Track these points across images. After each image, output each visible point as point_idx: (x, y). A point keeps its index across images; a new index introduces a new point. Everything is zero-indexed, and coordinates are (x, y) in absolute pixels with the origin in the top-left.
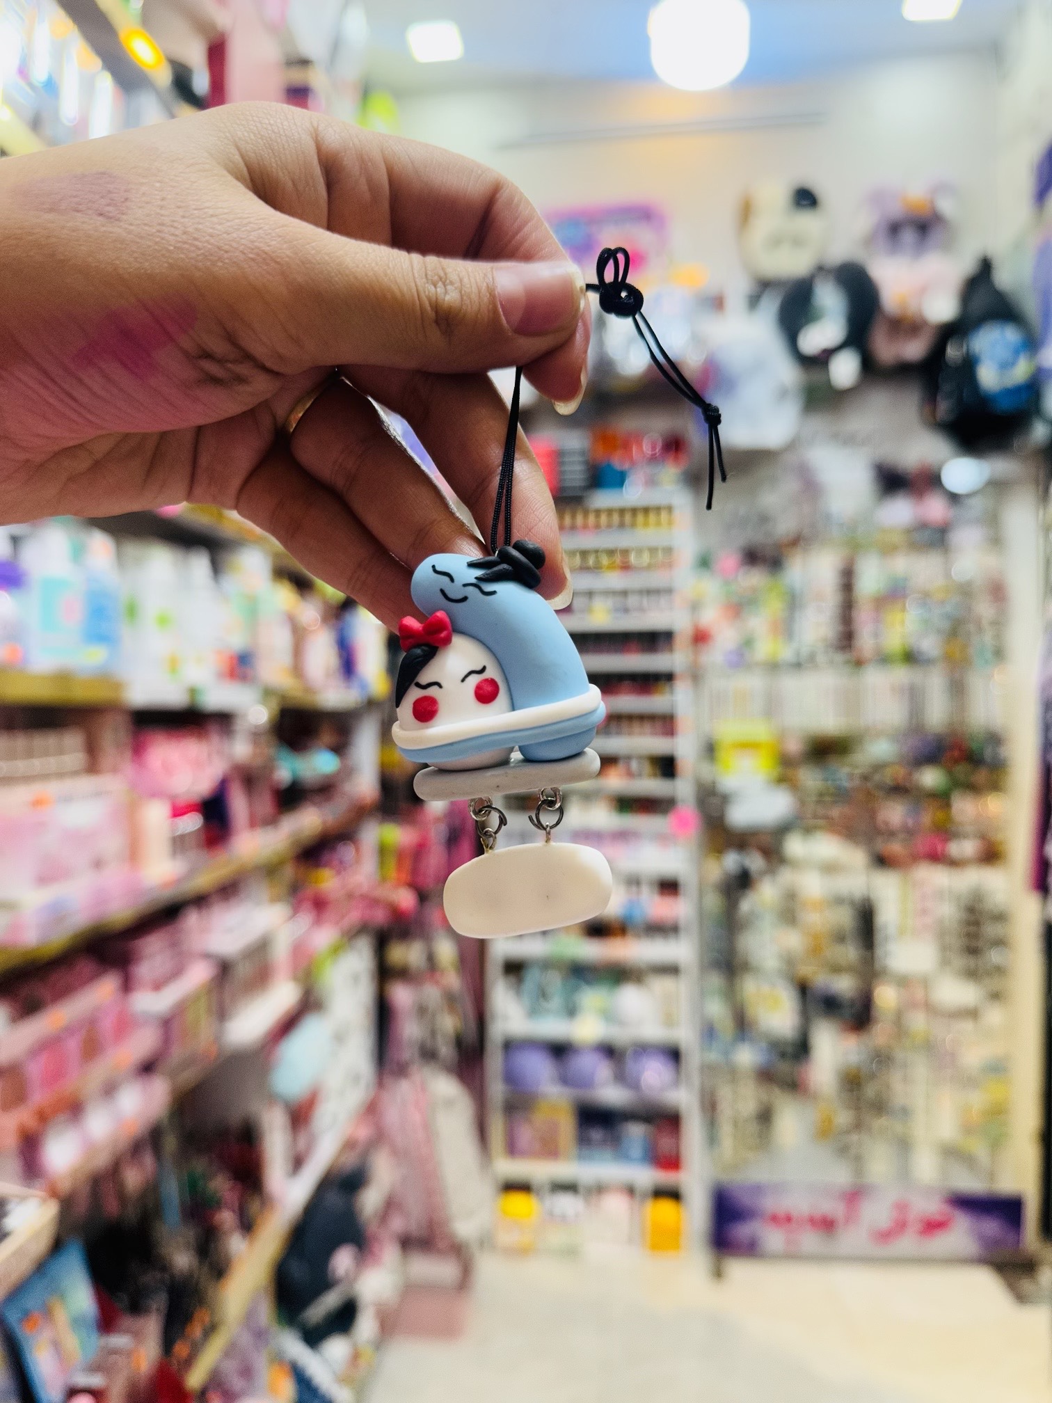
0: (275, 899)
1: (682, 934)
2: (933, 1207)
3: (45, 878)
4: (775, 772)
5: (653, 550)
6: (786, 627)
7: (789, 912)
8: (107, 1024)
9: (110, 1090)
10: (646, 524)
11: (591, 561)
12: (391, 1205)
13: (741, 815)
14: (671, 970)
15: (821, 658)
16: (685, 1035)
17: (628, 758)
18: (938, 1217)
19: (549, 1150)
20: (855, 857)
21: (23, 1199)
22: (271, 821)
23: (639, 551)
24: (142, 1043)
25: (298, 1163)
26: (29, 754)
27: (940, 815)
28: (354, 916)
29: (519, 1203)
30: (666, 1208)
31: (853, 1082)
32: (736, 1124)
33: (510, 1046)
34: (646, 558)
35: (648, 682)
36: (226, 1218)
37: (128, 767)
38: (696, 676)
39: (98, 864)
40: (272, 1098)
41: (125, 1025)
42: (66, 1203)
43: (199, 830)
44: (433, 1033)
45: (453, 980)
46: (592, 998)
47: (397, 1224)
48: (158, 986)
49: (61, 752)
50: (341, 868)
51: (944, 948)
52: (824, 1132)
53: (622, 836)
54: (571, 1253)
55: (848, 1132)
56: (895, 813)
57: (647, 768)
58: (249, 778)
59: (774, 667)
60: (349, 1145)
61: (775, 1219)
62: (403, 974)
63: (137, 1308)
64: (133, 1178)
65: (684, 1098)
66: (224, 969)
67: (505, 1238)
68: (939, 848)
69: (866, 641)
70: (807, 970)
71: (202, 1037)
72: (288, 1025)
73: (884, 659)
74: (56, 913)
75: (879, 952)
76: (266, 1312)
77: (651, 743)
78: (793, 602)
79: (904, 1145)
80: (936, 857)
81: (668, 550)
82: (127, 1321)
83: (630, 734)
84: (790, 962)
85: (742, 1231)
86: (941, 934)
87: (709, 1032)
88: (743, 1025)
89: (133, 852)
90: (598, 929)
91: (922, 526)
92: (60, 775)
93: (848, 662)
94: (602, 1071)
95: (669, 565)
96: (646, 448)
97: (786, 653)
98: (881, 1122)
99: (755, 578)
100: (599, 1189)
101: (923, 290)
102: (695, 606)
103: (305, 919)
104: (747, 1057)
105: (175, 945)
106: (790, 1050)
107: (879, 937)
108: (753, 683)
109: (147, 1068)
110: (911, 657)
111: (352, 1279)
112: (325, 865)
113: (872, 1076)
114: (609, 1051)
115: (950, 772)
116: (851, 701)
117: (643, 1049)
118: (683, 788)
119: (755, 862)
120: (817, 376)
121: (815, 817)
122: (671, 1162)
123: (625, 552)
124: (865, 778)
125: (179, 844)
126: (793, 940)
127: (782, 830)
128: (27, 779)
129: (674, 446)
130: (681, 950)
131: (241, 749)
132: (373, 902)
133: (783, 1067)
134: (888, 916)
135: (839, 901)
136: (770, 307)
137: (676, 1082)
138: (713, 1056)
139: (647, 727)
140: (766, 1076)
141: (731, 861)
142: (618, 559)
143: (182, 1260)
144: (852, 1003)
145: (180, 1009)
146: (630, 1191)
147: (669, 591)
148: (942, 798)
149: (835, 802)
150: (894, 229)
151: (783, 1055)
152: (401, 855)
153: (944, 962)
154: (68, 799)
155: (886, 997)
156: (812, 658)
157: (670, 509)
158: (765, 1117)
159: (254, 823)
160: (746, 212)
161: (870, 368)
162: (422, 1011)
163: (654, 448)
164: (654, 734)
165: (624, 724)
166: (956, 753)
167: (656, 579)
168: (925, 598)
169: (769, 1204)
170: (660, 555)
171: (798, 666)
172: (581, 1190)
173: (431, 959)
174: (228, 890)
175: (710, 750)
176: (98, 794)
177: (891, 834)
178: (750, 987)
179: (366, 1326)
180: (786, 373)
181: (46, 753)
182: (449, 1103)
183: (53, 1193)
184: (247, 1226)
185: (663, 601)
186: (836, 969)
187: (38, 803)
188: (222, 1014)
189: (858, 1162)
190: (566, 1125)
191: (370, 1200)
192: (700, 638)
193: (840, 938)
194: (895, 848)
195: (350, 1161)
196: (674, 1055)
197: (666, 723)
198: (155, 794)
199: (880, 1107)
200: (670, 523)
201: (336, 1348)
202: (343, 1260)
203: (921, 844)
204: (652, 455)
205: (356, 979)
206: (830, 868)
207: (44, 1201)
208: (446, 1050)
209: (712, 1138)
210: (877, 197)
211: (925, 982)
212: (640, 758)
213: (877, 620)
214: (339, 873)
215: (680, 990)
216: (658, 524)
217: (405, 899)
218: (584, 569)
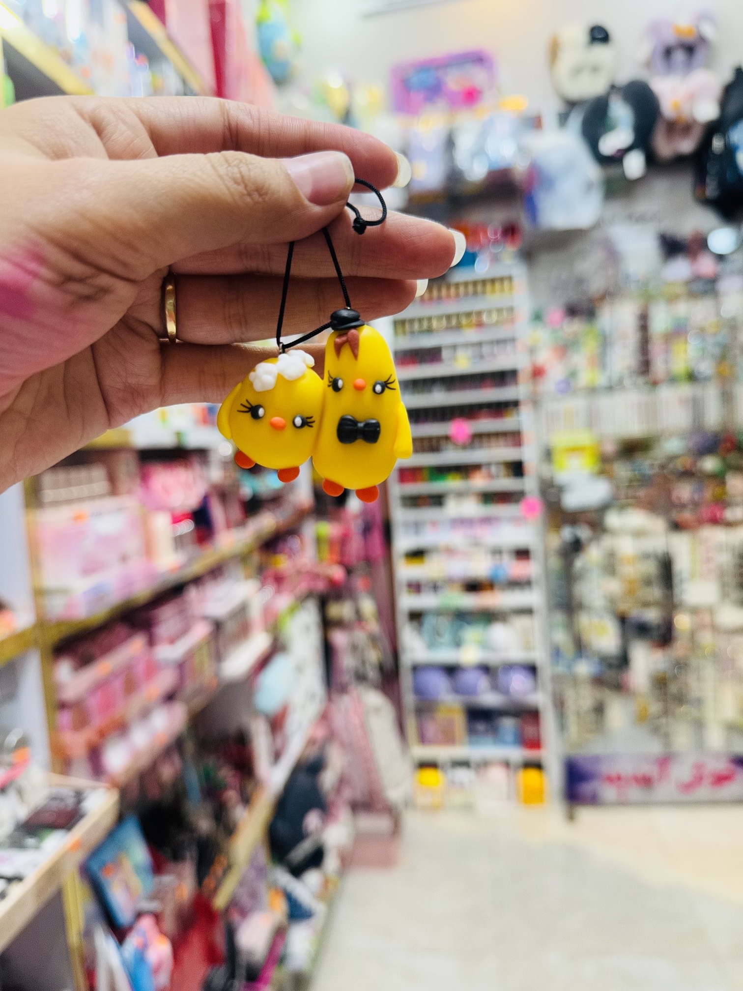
0: (248, 577)
1: (534, 586)
2: (721, 766)
3: (88, 570)
4: (596, 468)
5: (500, 311)
6: (601, 360)
7: (610, 566)
8: (140, 668)
9: (145, 714)
10: (493, 291)
11: (454, 322)
12: (342, 781)
13: (572, 500)
14: (527, 611)
15: (627, 382)
16: (539, 655)
17: (489, 464)
18: (726, 773)
19: (448, 739)
20: (657, 524)
21: (94, 789)
22: (242, 523)
23: (490, 312)
24: (165, 681)
25: (277, 756)
26: (69, 484)
27: (718, 490)
28: (303, 586)
29: (429, 776)
30: (532, 775)
31: (661, 683)
32: (578, 714)
33: (416, 669)
34: (494, 317)
35: (500, 408)
36: (232, 795)
37: (138, 490)
38: (535, 402)
39: (124, 559)
40: (256, 713)
41: (152, 669)
42: (124, 792)
43: (191, 532)
44: (364, 663)
45: (374, 626)
46: (472, 634)
47: (347, 794)
48: (172, 641)
49: (90, 481)
50: (291, 554)
51: (724, 585)
52: (642, 718)
53: (486, 521)
54: (468, 808)
55: (659, 717)
56: (685, 491)
57: (502, 470)
58: (223, 494)
59: (593, 391)
60: (311, 742)
61: (610, 779)
62: (340, 624)
63: (177, 857)
64: (167, 772)
65: (541, 699)
66: (218, 626)
67: (421, 800)
68: (718, 515)
69: (659, 366)
70: (624, 606)
71: (206, 674)
72: (264, 662)
73: (673, 380)
74: (97, 594)
75: (677, 591)
76: (263, 857)
77: (504, 452)
78: (605, 342)
79: (699, 725)
80: (715, 521)
81: (511, 310)
82: (171, 866)
83: (489, 447)
84: (612, 601)
85: (587, 788)
86: (721, 575)
87: (556, 653)
88: (580, 647)
89: (148, 549)
90: (473, 586)
91: (697, 278)
92: (92, 498)
93: (646, 383)
94: (482, 682)
95: (512, 321)
96: (490, 234)
97: (601, 380)
98: (683, 709)
99: (576, 326)
100: (484, 765)
101: (692, 98)
102: (532, 351)
103: (270, 590)
104: (584, 669)
105: (182, 612)
106: (615, 662)
107: (676, 580)
108: (577, 404)
109: (170, 697)
110: (692, 377)
111: (320, 831)
112: (281, 552)
113: (675, 678)
114: (486, 669)
115: (724, 459)
116: (650, 412)
117: (510, 667)
118: (529, 484)
119: (584, 533)
120: (613, 171)
121: (627, 498)
122: (535, 743)
123: (479, 314)
124: (663, 467)
125: (179, 542)
126: (614, 586)
127: (604, 508)
128: (69, 502)
129: (510, 231)
130: (534, 598)
131: (216, 474)
132: (315, 576)
133: (610, 674)
134: (682, 565)
135: (646, 556)
136: (576, 121)
137: (535, 689)
138: (560, 669)
139: (501, 441)
140: (598, 681)
141: (567, 533)
142: (474, 319)
143: (204, 824)
144: (659, 627)
145: (190, 655)
146: (507, 764)
147: (513, 340)
148: (719, 478)
149: (641, 486)
150: (668, 52)
151: (610, 666)
152: (331, 543)
153: (724, 595)
154: (99, 514)
155: (682, 622)
156: (620, 382)
157: (510, 279)
158: (599, 710)
159: (229, 525)
160: (554, 50)
161: (652, 161)
162: (354, 648)
163: (496, 234)
164: (507, 446)
165: (485, 440)
166: (728, 445)
167: (502, 332)
168: (702, 332)
169: (606, 769)
170: (505, 314)
171: (610, 389)
172: (472, 765)
173: (358, 613)
174: (216, 572)
175: (548, 455)
176: (120, 510)
177: (682, 506)
178: (584, 621)
179: (331, 862)
180: (591, 171)
181: (79, 483)
182: (377, 710)
183: (114, 784)
184: (246, 800)
185: (509, 348)
186: (646, 604)
187: (77, 518)
188: (218, 657)
189: (666, 738)
190: (459, 721)
191: (328, 779)
192: (537, 373)
193: (648, 582)
194: (687, 515)
195: (313, 753)
196: (532, 669)
197: (515, 437)
198: (159, 508)
199: (681, 699)
200: (511, 289)
201: (313, 878)
202: (312, 820)
203: (705, 512)
204: (495, 239)
205: (307, 629)
206: (638, 534)
207: (108, 789)
208: (373, 674)
209: (562, 726)
210: (654, 29)
211: (711, 611)
212: (498, 464)
213: (667, 351)
214: (290, 557)
215: (534, 625)
216: (502, 290)
217: (337, 573)
218: (449, 328)
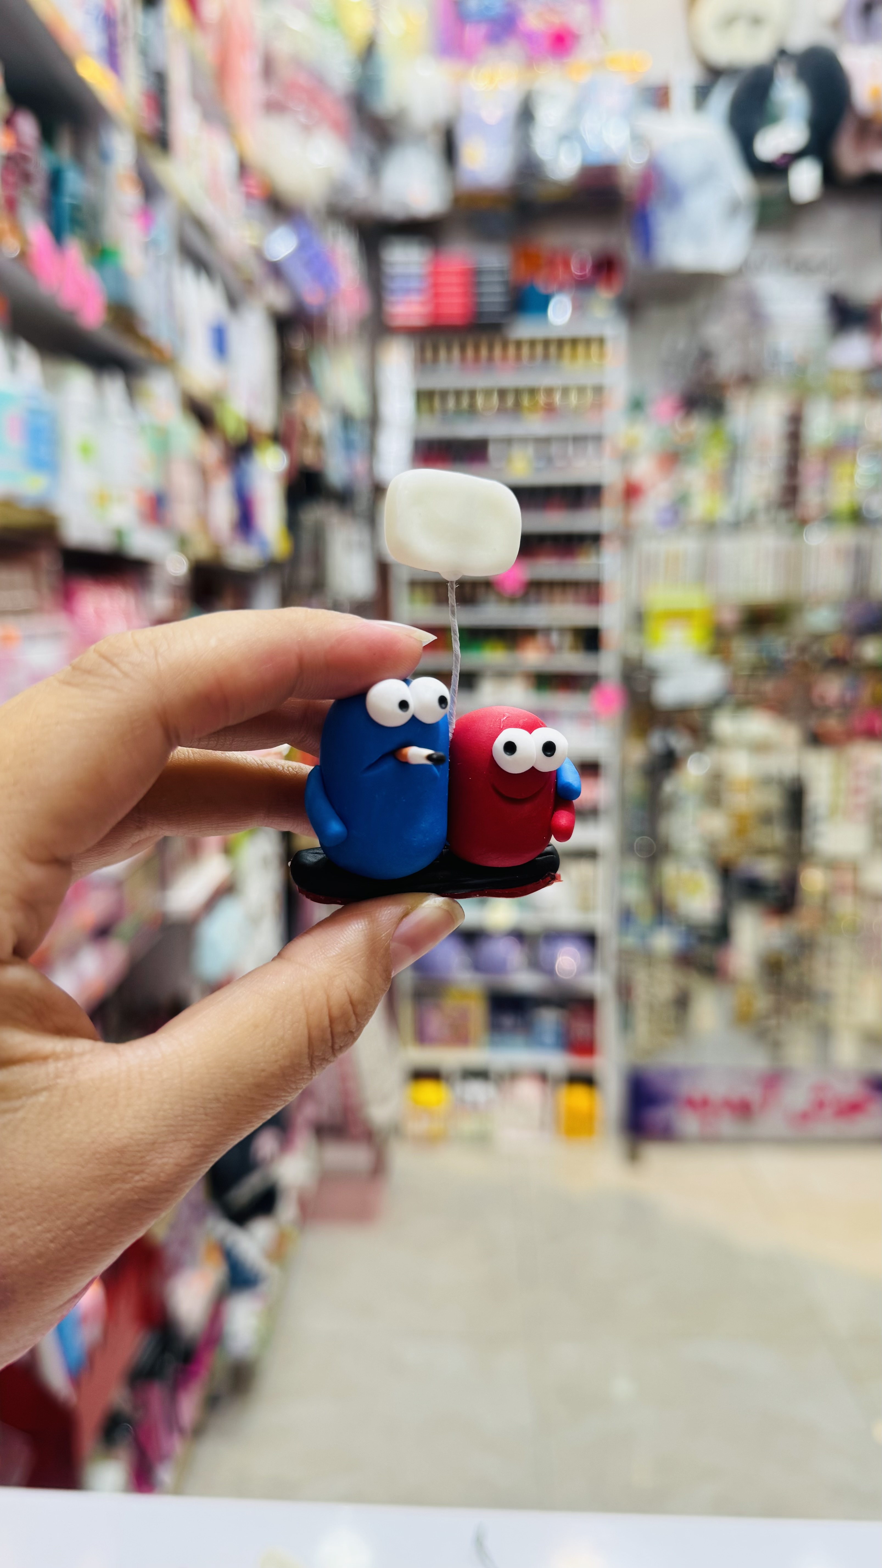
1: (602, 817)
2: (851, 1089)
4: (707, 645)
5: (581, 390)
6: (726, 480)
7: (714, 794)
9: (72, 951)
10: (574, 358)
11: (510, 401)
13: (669, 692)
14: (588, 854)
15: (762, 518)
16: (602, 920)
17: (548, 630)
18: (857, 1100)
19: (459, 1037)
20: (787, 734)
23: (565, 391)
24: (97, 906)
27: (880, 689)
29: (428, 1091)
30: (579, 1097)
31: (774, 968)
32: (651, 1008)
35: (570, 543)
38: (626, 538)
47: (311, 1112)
51: (876, 829)
52: (743, 1017)
54: (482, 1140)
55: (767, 1017)
56: (832, 687)
57: (568, 640)
59: (710, 528)
61: (691, 1104)
65: (598, 982)
67: (416, 1126)
68: (877, 725)
69: (811, 497)
70: (729, 852)
73: (830, 518)
75: (807, 833)
77: (574, 613)
78: (735, 454)
79: (824, 1032)
80: (873, 734)
81: (599, 390)
83: (551, 601)
84: (712, 844)
85: (658, 1115)
86: (874, 814)
87: (626, 916)
88: (661, 909)
91: (879, 367)
93: (790, 521)
94: (515, 956)
95: (599, 408)
96: (575, 269)
97: (723, 511)
98: (804, 1007)
100: (509, 1077)
102: (626, 457)
104: (665, 941)
106: (709, 934)
107: (807, 818)
108: (686, 546)
110: (858, 517)
111: (275, 1161)
113: (795, 960)
114: (521, 936)
116: (792, 565)
117: (555, 934)
118: (607, 664)
119: (679, 742)
120: (772, 187)
121: (747, 693)
122: (585, 1047)
123: (549, 391)
124: (803, 649)
126: (716, 824)
127: (714, 706)
129: (605, 267)
130: (600, 834)
131: (160, 603)
133: (704, 950)
134: (820, 795)
135: (766, 781)
136: (721, 101)
137: (592, 967)
138: (631, 940)
139: (570, 596)
140: (684, 960)
141: (656, 741)
142: (542, 399)
144: (777, 885)
146: (543, 1077)
147: (598, 438)
149: (768, 676)
150: (867, 9)
151: (702, 939)
153: (876, 843)
154: (32, 638)
155: (813, 880)
156: (752, 517)
157: (601, 341)
158: (682, 1002)
161: (832, 180)
163: (582, 268)
164: (577, 601)
165: (545, 592)
167: (584, 425)
168: (877, 449)
169: (687, 1088)
170: (590, 396)
171: (736, 526)
172: (493, 1076)
175: (639, 620)
177: (825, 710)
178: (670, 871)
179: (287, 1209)
180: (739, 183)
185: (591, 450)
186: (762, 852)
187: (7, 639)
188: (162, 881)
189: (776, 1046)
190: (477, 1012)
192: (632, 492)
193: (766, 818)
194: (832, 724)
196: (589, 939)
197: (591, 591)
199: (801, 993)
200: (601, 358)
201: (261, 1230)
202: (267, 1146)
203: (858, 720)
204: (581, 276)
205: (266, 862)
206: (760, 747)
209: (627, 1024)
211: (855, 865)
212: (563, 630)
213: (825, 474)
215: (598, 876)
216: (588, 358)
218: (502, 410)
